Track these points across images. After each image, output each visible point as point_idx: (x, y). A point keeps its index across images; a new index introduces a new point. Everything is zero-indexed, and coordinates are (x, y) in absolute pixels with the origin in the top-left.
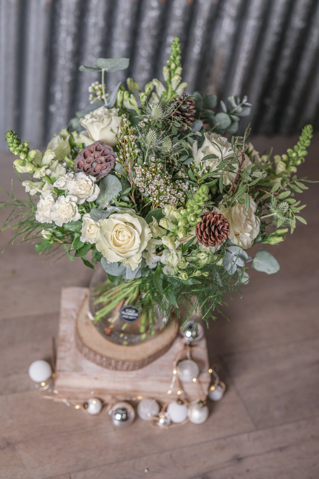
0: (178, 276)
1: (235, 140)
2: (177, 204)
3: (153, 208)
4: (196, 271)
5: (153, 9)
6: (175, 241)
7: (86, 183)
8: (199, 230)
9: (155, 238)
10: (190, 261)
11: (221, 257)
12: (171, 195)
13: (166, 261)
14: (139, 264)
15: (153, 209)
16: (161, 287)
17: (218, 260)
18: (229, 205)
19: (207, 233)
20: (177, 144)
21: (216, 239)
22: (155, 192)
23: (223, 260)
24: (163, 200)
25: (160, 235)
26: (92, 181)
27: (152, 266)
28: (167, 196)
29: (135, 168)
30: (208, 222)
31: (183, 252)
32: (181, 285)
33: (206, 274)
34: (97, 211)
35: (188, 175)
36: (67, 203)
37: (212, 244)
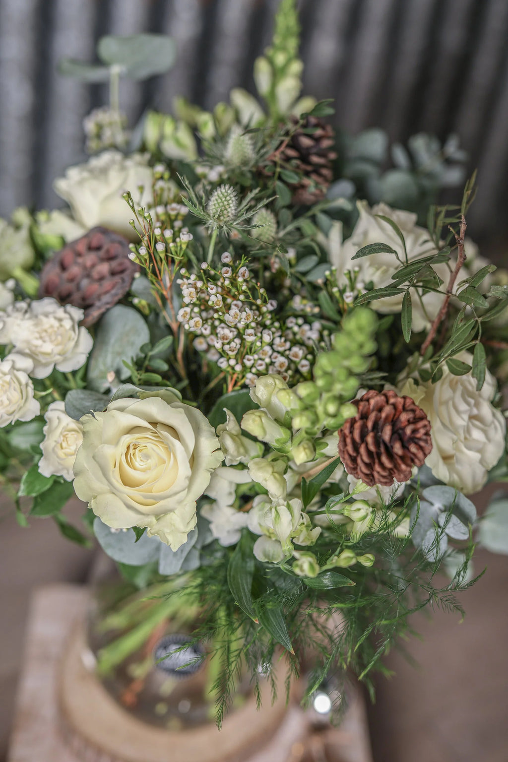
0: (291, 565)
1: (437, 215)
2: (291, 377)
3: (230, 388)
4: (340, 553)
6: (285, 472)
7: (56, 324)
8: (349, 440)
9: (231, 466)
10: (324, 525)
11: (406, 515)
12: (275, 354)
13: (260, 525)
14: (190, 534)
15: (230, 391)
16: (248, 594)
17: (397, 522)
18: (425, 379)
19: (372, 448)
20: (290, 228)
21: (396, 466)
22: (233, 344)
23: (411, 522)
24: (253, 366)
25: (244, 459)
26: (72, 318)
27: (227, 539)
28: (263, 357)
29: (179, 281)
30: (372, 416)
31: (306, 501)
32: (300, 589)
33: (367, 561)
34: (82, 396)
35: (319, 306)
36: (5, 374)
37: (384, 477)
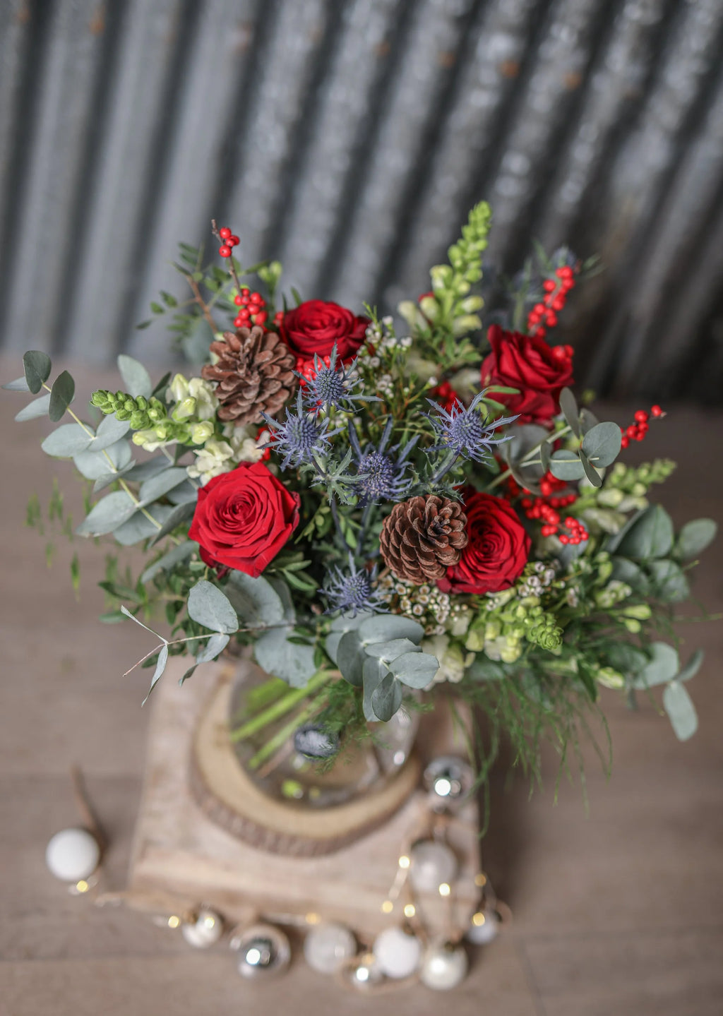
5: (483, 87)
